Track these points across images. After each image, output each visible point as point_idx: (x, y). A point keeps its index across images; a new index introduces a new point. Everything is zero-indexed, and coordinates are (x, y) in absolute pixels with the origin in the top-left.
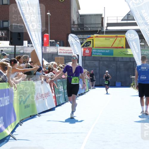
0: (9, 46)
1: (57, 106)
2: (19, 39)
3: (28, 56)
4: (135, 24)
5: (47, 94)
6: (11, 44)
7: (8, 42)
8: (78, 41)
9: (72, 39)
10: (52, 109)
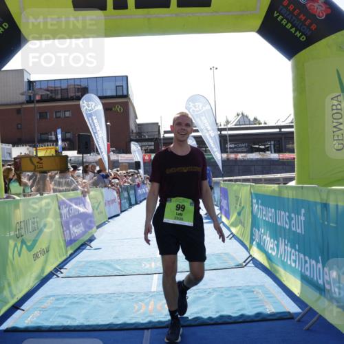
0: (77, 155)
1: (122, 212)
2: (87, 148)
3: (95, 164)
4: (197, 131)
5: (114, 201)
6: (79, 153)
7: (76, 152)
8: (140, 148)
9: (134, 146)
10: (118, 215)
